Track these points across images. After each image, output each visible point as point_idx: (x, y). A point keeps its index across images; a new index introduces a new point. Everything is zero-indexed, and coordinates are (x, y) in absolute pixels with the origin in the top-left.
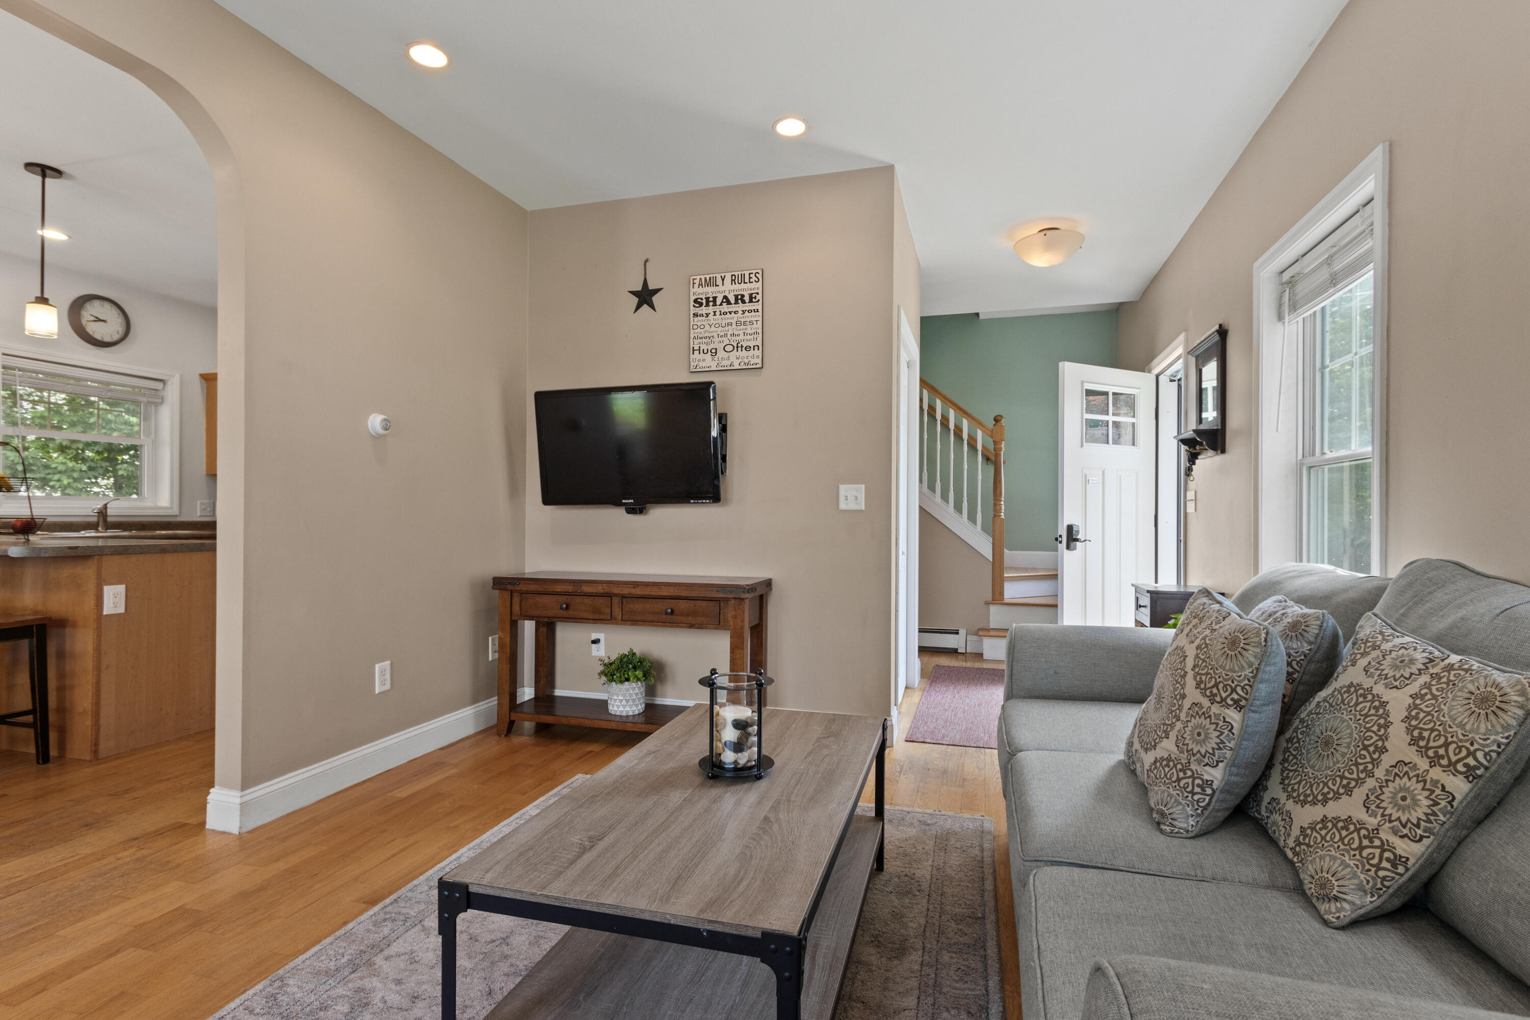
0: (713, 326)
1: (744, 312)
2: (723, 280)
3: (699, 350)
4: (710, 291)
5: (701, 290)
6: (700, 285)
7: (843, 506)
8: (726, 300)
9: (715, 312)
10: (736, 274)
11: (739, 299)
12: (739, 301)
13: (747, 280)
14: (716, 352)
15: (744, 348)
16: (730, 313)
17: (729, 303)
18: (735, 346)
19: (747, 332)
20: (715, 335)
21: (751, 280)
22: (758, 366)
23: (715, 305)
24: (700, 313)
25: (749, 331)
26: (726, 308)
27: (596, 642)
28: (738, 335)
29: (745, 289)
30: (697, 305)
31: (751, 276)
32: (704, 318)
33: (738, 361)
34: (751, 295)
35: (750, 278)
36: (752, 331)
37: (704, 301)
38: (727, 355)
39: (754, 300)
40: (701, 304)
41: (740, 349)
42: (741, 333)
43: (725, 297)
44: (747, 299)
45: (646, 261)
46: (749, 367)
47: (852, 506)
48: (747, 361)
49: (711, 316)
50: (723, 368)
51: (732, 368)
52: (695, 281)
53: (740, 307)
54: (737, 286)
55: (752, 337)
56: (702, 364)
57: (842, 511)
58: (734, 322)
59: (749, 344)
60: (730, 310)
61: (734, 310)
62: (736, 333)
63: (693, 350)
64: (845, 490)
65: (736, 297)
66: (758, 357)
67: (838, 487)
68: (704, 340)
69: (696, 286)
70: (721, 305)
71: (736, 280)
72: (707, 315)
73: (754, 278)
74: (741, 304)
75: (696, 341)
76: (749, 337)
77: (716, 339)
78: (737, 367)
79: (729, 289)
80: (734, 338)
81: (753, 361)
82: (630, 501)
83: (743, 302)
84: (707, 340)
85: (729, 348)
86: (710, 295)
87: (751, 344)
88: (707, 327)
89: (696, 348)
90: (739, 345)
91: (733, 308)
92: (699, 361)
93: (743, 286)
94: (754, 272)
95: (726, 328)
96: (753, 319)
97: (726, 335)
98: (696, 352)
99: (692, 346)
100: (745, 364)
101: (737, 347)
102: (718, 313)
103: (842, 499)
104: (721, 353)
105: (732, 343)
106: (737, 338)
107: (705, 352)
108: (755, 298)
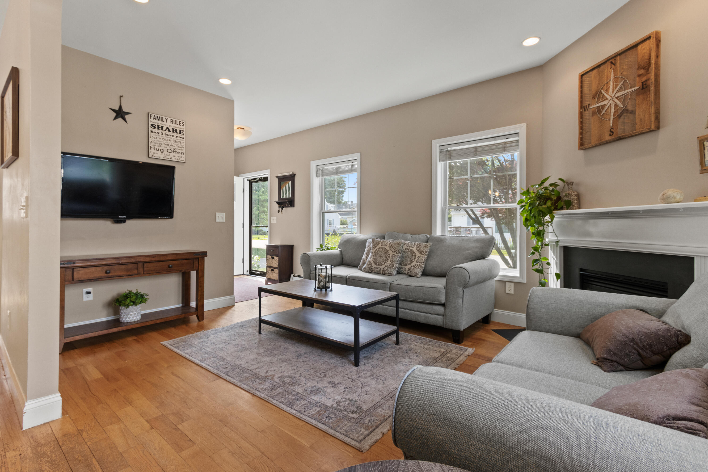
0: (161, 139)
1: (177, 137)
2: (166, 120)
3: (154, 148)
4: (160, 123)
5: (154, 121)
6: (154, 118)
7: (217, 220)
8: (168, 129)
9: (162, 133)
10: (173, 119)
11: (174, 131)
12: (175, 132)
13: (178, 123)
14: (163, 151)
15: (177, 153)
16: (170, 135)
17: (169, 131)
18: (173, 151)
19: (178, 146)
20: (163, 143)
21: (180, 124)
22: (183, 161)
23: (162, 129)
24: (154, 131)
25: (179, 146)
26: (167, 132)
27: (89, 293)
28: (174, 146)
29: (178, 128)
30: (153, 127)
31: (180, 122)
32: (156, 134)
33: (175, 157)
34: (180, 131)
35: (180, 123)
36: (181, 146)
37: (157, 127)
38: (169, 154)
39: (181, 133)
40: (155, 128)
41: (175, 152)
42: (176, 146)
43: (167, 128)
44: (178, 131)
45: (121, 97)
46: (179, 161)
47: (221, 221)
48: (178, 158)
49: (160, 134)
50: (167, 159)
51: (171, 160)
52: (151, 116)
53: (175, 134)
54: (173, 125)
55: (181, 149)
56: (155, 155)
57: (217, 222)
58: (172, 140)
59: (179, 151)
60: (170, 134)
61: (172, 135)
62: (173, 145)
63: (151, 148)
64: (218, 214)
65: (173, 129)
66: (184, 158)
67: (215, 213)
68: (156, 144)
69: (152, 118)
70: (165, 130)
71: (173, 122)
72: (158, 133)
73: (181, 124)
74: (175, 133)
75: (152, 144)
76: (179, 148)
77: (163, 145)
78: (174, 160)
79: (168, 124)
80: (172, 147)
81: (181, 159)
82: (124, 217)
83: (177, 133)
84: (158, 145)
85: (170, 151)
86: (159, 125)
87: (181, 152)
88: (158, 139)
89: (152, 147)
90: (175, 151)
91: (172, 134)
92: (154, 153)
93: (176, 125)
94: (182, 121)
95: (168, 142)
96: (182, 141)
97: (168, 145)
98: (153, 149)
99: (150, 145)
100: (178, 159)
101: (174, 151)
102: (164, 134)
103: (217, 218)
104: (165, 152)
105: (171, 149)
106: (174, 147)
107: (157, 150)
108: (182, 132)
